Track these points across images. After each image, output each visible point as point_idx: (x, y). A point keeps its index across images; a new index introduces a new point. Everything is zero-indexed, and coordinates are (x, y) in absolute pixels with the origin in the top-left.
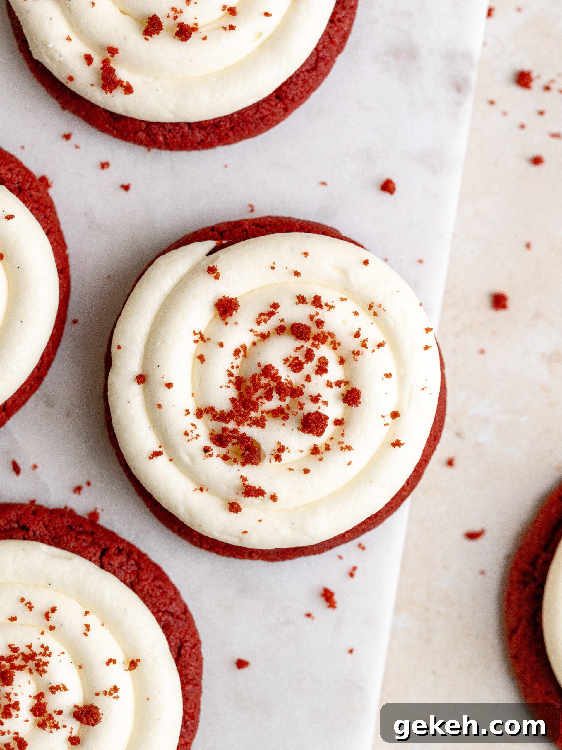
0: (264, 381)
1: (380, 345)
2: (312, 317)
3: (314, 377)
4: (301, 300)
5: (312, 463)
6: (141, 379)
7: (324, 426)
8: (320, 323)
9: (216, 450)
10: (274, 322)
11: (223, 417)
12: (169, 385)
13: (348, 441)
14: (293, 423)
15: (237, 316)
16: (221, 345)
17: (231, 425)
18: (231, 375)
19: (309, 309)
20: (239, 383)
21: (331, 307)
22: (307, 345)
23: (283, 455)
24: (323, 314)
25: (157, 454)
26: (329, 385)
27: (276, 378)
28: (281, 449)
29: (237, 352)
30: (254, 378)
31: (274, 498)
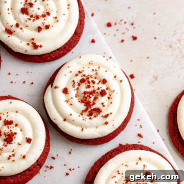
0: (86, 95)
1: (99, 68)
2: (82, 76)
3: (94, 85)
4: (77, 75)
5: (111, 100)
6: (65, 120)
7: (105, 91)
8: (84, 75)
9: (92, 117)
10: (76, 84)
11: (86, 110)
12: (71, 115)
13: (112, 90)
14: (100, 97)
15: (69, 90)
16: (72, 98)
17: (89, 110)
18: (79, 102)
19: (80, 75)
20: (82, 101)
21: (83, 71)
22: (86, 82)
23: (105, 104)
24: (83, 73)
25: (82, 129)
26: (98, 84)
27: (88, 93)
28: (103, 104)
29: (76, 97)
30: (84, 97)
31: (111, 113)
